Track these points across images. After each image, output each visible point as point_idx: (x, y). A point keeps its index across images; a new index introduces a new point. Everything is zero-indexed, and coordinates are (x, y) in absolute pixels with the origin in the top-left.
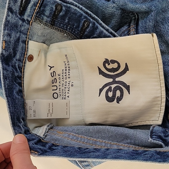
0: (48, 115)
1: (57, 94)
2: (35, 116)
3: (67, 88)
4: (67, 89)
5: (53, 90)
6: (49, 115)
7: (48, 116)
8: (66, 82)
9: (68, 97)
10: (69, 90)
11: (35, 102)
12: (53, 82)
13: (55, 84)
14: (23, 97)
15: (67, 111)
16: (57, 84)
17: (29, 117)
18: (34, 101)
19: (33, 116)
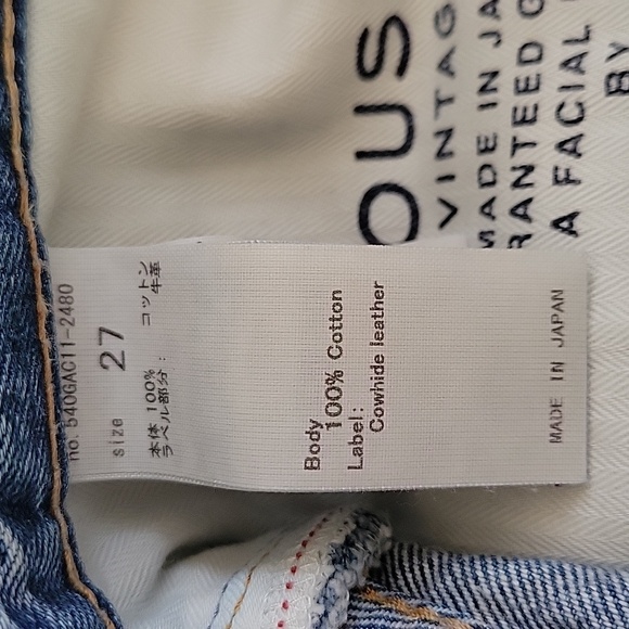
0: (315, 449)
1: (409, 198)
2: (161, 443)
3: (547, 114)
4: (548, 132)
5: (361, 155)
6: (336, 443)
7: (312, 464)
8: (531, 53)
9: (565, 224)
10: (569, 147)
11: (155, 269)
12: (369, 63)
13: (386, 88)
14: (15, 207)
15: (558, 391)
16: (416, 88)
17: (92, 462)
18: (149, 254)
19: (147, 442)
